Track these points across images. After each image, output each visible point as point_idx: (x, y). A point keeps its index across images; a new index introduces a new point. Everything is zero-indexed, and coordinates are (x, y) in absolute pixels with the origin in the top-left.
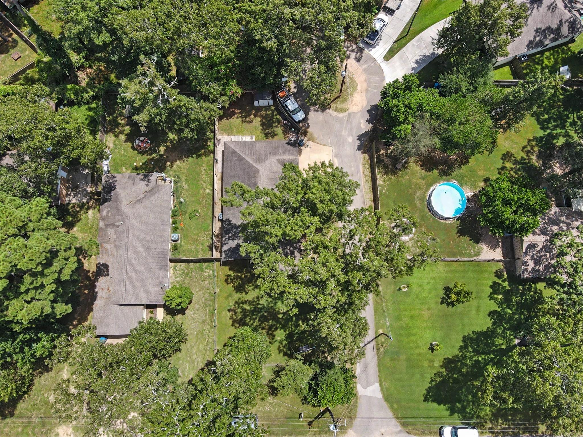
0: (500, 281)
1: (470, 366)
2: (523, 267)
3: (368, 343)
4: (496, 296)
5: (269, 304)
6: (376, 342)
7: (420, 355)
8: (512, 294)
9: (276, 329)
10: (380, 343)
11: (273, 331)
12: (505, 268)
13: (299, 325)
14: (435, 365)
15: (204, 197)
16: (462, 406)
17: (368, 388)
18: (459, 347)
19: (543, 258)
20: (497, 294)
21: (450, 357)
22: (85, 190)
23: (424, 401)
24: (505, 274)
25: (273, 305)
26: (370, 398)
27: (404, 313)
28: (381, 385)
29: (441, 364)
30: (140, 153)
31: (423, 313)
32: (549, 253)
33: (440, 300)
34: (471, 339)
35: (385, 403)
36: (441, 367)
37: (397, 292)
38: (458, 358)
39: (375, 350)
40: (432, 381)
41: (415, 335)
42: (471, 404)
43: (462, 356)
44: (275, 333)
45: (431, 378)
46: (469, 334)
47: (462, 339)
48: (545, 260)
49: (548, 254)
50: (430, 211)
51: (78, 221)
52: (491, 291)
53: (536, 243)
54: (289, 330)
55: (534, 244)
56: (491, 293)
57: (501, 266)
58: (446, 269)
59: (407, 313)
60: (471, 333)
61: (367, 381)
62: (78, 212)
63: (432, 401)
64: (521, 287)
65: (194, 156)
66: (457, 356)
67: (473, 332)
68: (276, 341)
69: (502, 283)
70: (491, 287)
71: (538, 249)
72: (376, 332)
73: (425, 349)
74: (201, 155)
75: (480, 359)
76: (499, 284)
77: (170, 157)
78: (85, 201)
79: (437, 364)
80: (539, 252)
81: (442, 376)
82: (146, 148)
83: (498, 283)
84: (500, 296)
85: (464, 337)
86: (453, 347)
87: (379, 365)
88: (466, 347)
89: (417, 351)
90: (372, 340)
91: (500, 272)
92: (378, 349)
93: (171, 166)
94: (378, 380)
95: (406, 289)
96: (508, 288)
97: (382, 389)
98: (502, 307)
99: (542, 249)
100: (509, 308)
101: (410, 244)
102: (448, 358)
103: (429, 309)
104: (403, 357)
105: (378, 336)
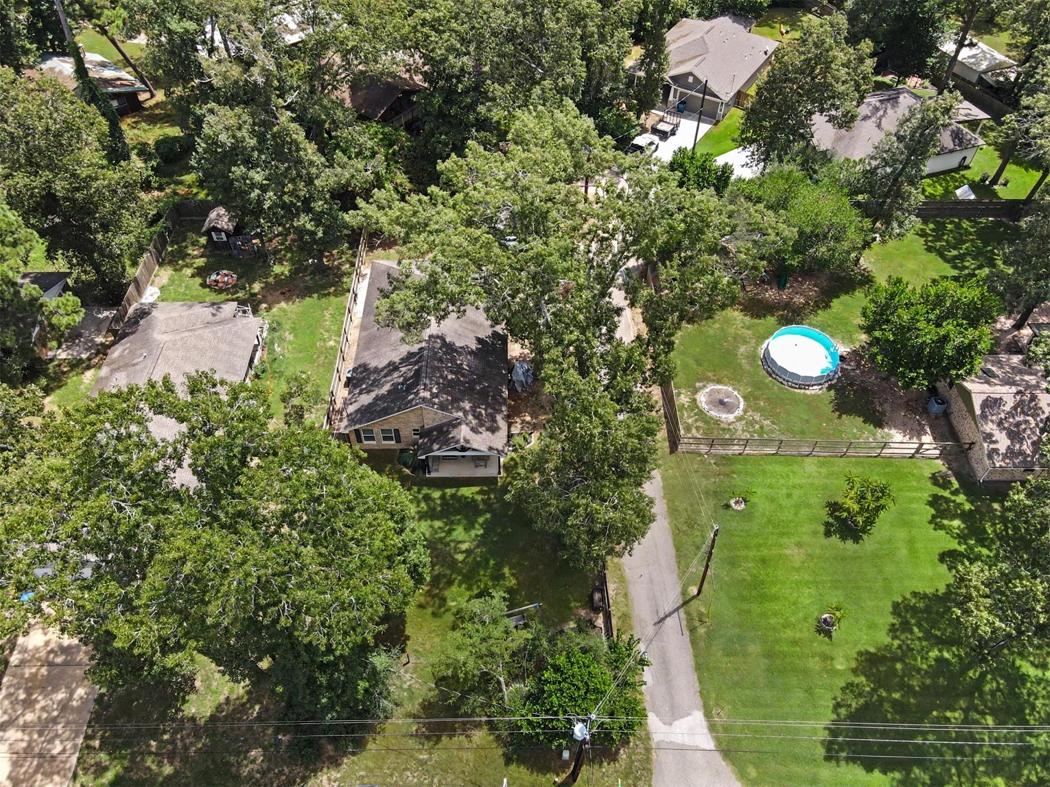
0: (946, 494)
1: (926, 672)
2: (985, 445)
3: (666, 616)
4: (945, 522)
5: (436, 533)
6: (688, 613)
7: (795, 643)
8: (982, 519)
9: (450, 583)
10: (695, 614)
11: (441, 590)
12: (949, 469)
13: (503, 576)
14: (839, 667)
15: (322, 353)
16: (931, 778)
17: (676, 723)
18: (888, 627)
19: (1023, 426)
20: (946, 518)
21: (872, 650)
22: (92, 341)
23: (828, 758)
24: (953, 480)
25: (443, 535)
26: (682, 749)
27: (743, 553)
28: (708, 715)
29: (854, 665)
30: (215, 291)
31: (788, 552)
32: (1034, 416)
33: (822, 529)
34: (914, 610)
35: (724, 763)
36: (855, 671)
37: (721, 511)
38: (890, 651)
39: (687, 633)
40: (838, 706)
41: (775, 598)
42: (953, 771)
43: (900, 647)
44: (447, 593)
45: (835, 699)
46: (905, 599)
47: (891, 609)
48: (1029, 432)
49: (1030, 418)
50: (770, 375)
51: (59, 387)
52: (933, 511)
53: (998, 396)
54: (478, 587)
55: (996, 400)
56: (934, 517)
57: (940, 466)
58: (824, 470)
59: (753, 553)
60: (908, 596)
61: (672, 707)
62: (64, 373)
63: (848, 760)
64: (996, 506)
65: (315, 295)
66: (888, 647)
67: (915, 594)
68: (447, 610)
69: (953, 498)
70: (931, 504)
71: (1007, 408)
72: (684, 593)
73: (806, 632)
74: (329, 294)
75: (946, 655)
76: (947, 500)
77: (270, 298)
78: (84, 356)
79: (840, 665)
80: (1011, 414)
81: (860, 695)
82: (227, 283)
83: (942, 497)
84: (956, 523)
85: (896, 606)
86: (872, 626)
87: (698, 668)
88: (905, 627)
89: (789, 634)
90: (677, 609)
91: (942, 477)
92: (692, 630)
93: (268, 310)
94: (699, 701)
95: (743, 506)
96: (967, 506)
97: (712, 728)
98: (966, 544)
99: (1015, 408)
100: (983, 546)
101: (739, 426)
102: (867, 652)
103: (799, 545)
104: (754, 648)
105: (690, 600)
